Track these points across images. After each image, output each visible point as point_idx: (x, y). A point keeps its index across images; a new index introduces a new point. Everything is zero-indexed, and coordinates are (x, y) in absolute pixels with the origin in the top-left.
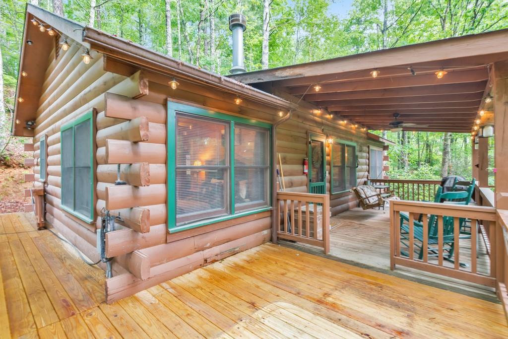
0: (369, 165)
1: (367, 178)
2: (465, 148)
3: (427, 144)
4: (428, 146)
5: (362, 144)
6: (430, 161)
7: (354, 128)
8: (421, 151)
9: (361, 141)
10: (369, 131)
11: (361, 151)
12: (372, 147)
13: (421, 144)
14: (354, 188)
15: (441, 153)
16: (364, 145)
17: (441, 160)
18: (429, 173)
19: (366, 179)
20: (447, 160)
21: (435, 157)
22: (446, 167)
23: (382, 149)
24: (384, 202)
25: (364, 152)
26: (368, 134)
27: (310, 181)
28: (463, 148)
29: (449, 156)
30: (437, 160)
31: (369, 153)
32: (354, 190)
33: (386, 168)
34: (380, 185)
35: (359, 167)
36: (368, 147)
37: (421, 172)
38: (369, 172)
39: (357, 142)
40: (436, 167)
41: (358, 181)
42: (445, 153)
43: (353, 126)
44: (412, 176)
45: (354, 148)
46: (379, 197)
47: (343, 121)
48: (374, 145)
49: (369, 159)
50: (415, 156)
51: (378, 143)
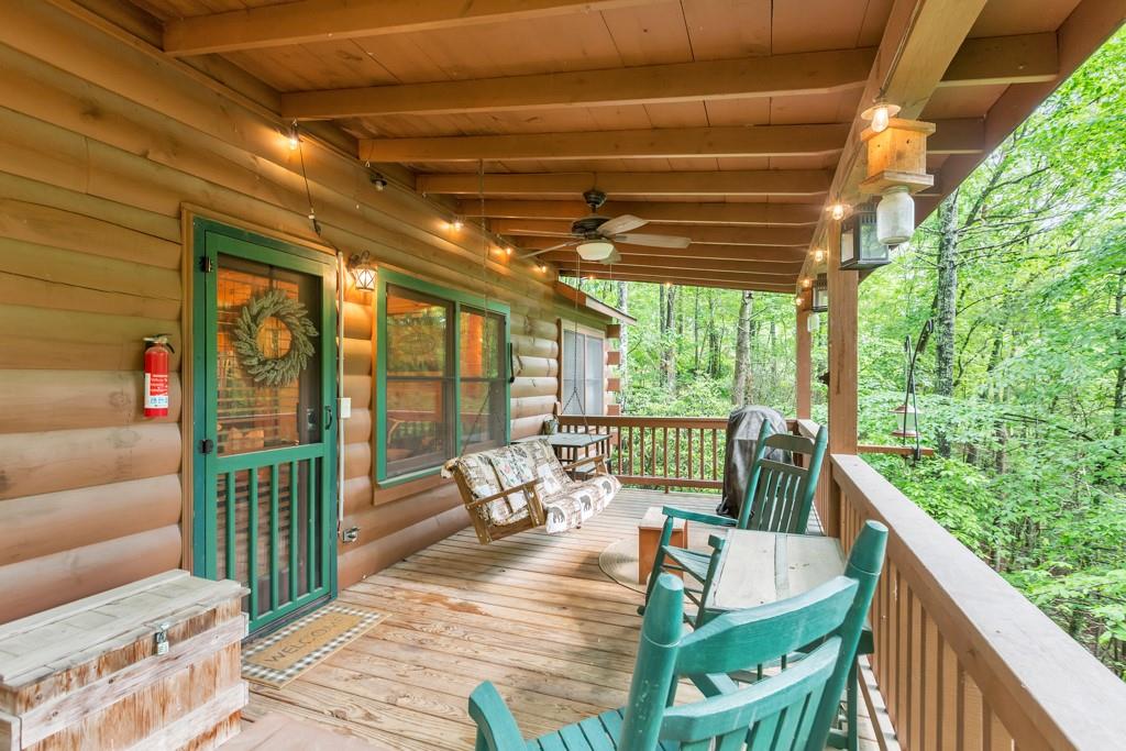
0: (559, 377)
1: (554, 412)
2: (773, 344)
3: (712, 336)
4: (713, 338)
5: (532, 310)
6: (715, 371)
7: (504, 259)
8: (700, 349)
9: (532, 303)
10: (563, 279)
11: (530, 332)
12: (567, 325)
13: (701, 333)
14: (452, 462)
15: (733, 353)
16: (543, 315)
17: (733, 366)
18: (710, 395)
19: (549, 417)
20: (744, 366)
21: (726, 362)
22: (742, 383)
23: (602, 334)
24: (546, 512)
25: (543, 336)
26: (556, 284)
27: (205, 447)
28: (770, 346)
29: (748, 358)
30: (728, 368)
31: (559, 341)
32: (450, 469)
33: (614, 385)
34: (587, 432)
35: (518, 380)
36: (559, 324)
37: (694, 393)
38: (559, 395)
39: (514, 304)
40: (727, 382)
41: (516, 424)
42: (740, 349)
43: (498, 251)
44: (676, 402)
45: (501, 319)
46: (532, 495)
47: (450, 222)
48: (577, 321)
49: (559, 359)
50: (687, 358)
51: (590, 317)
